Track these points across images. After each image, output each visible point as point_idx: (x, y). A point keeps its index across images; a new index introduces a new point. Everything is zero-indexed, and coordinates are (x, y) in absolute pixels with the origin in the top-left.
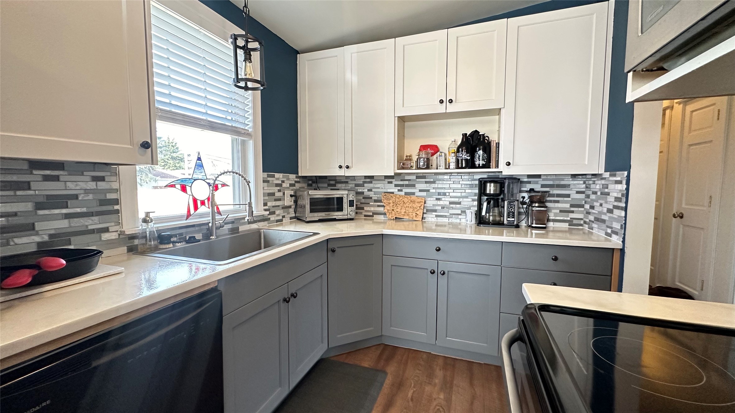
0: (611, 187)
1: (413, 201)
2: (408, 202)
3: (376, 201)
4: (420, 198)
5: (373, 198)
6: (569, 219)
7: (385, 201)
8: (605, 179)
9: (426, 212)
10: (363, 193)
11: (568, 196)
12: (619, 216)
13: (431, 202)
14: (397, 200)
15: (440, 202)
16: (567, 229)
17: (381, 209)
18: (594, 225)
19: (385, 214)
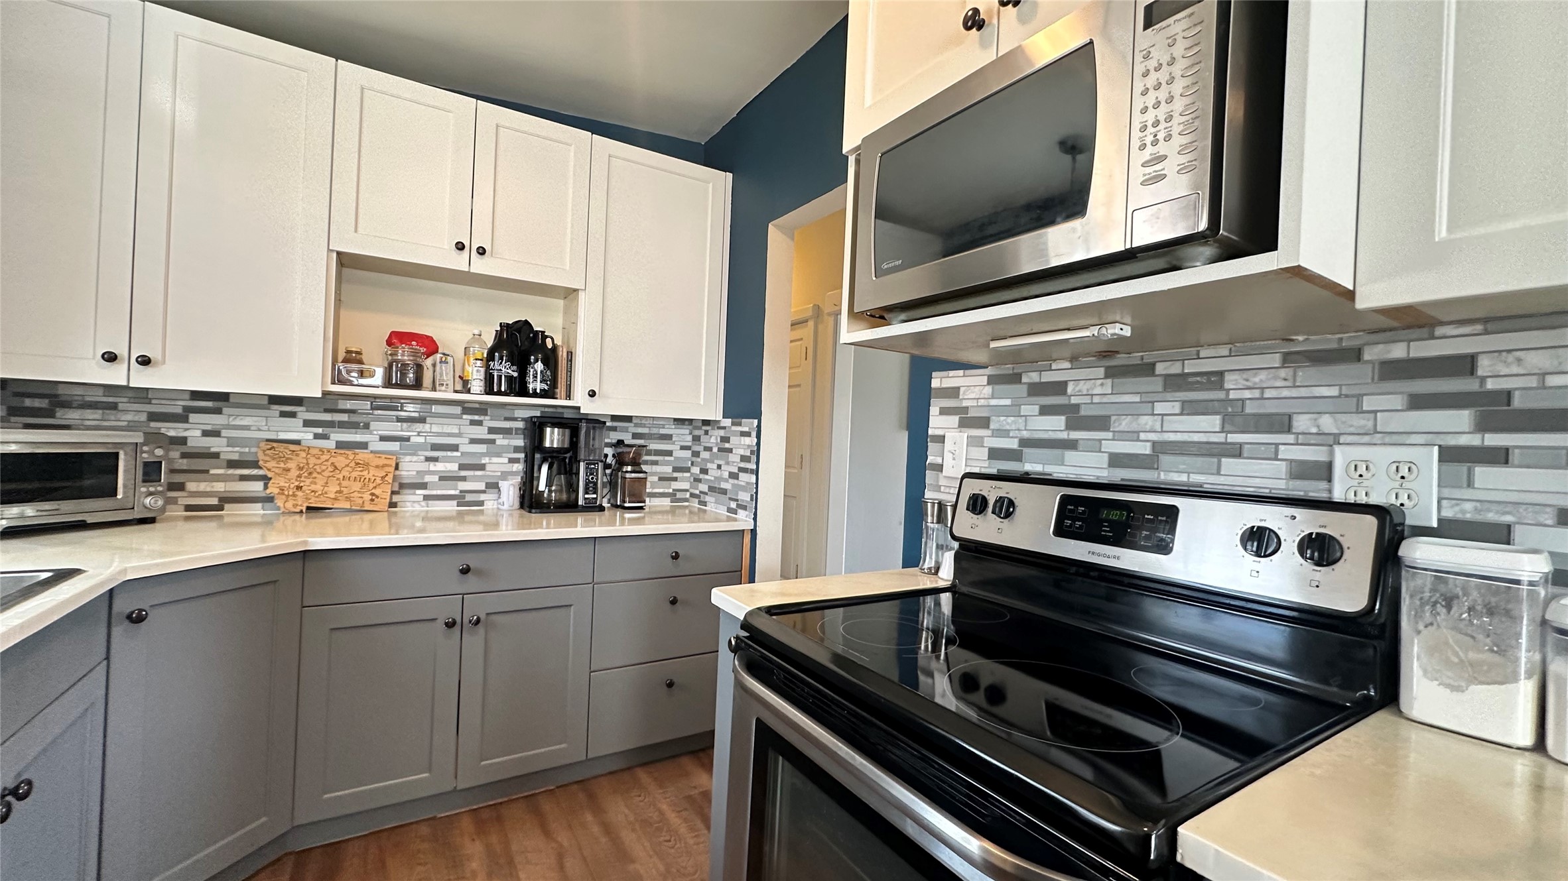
0: (734, 440)
1: (361, 462)
2: (347, 466)
3: (232, 464)
4: (384, 456)
5: (222, 456)
6: (671, 491)
7: (269, 465)
8: (724, 428)
9: (400, 488)
10: (183, 441)
11: (670, 453)
12: (747, 483)
13: (411, 467)
14: (312, 461)
15: (435, 465)
16: (668, 508)
17: (257, 487)
18: (707, 498)
19: (270, 499)
